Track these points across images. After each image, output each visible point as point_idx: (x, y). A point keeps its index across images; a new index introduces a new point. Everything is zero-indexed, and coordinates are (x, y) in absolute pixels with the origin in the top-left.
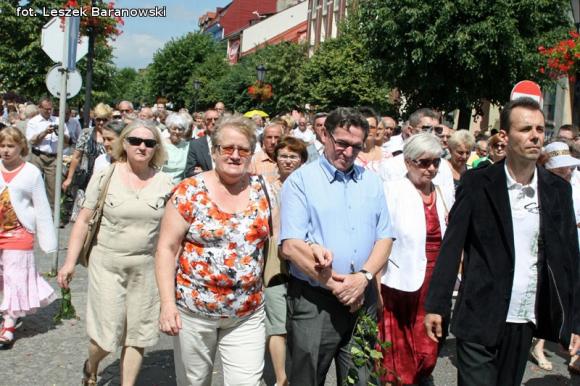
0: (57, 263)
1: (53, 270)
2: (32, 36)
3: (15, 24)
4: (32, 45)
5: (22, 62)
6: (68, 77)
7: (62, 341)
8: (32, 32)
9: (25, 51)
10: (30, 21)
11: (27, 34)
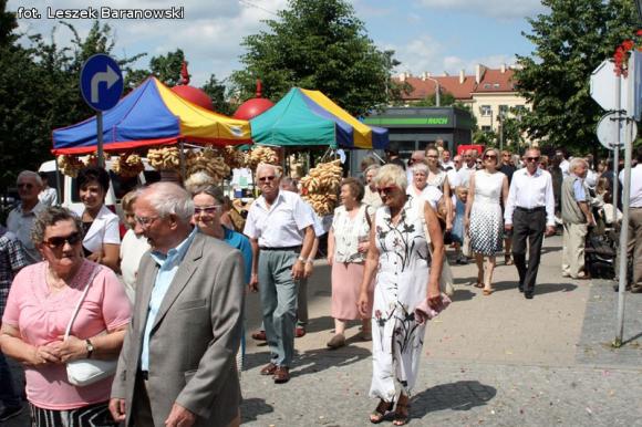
0: (622, 332)
1: (617, 340)
2: (578, 84)
3: (559, 72)
4: (580, 93)
5: (569, 113)
6: (620, 126)
7: (636, 419)
8: (577, 80)
9: (572, 100)
10: (575, 68)
11: (573, 82)
